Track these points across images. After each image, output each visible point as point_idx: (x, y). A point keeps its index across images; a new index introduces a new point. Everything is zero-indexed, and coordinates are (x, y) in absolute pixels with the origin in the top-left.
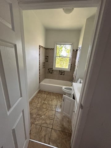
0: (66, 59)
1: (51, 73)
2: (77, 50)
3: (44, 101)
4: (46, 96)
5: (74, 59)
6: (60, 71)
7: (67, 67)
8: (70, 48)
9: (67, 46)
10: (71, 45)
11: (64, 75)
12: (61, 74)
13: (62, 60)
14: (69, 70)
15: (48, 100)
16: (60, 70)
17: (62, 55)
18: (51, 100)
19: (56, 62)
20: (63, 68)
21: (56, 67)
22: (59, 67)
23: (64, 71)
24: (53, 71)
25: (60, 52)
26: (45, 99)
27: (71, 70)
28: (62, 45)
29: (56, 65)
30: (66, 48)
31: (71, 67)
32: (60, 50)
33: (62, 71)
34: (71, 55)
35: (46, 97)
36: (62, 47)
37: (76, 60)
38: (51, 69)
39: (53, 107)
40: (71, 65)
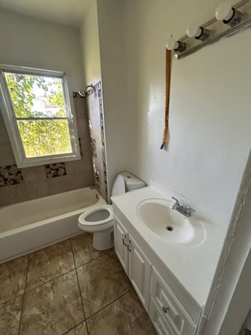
0: (58, 126)
1: (15, 182)
2: (87, 94)
3: (22, 309)
4: (21, 282)
5: (83, 123)
6: (48, 166)
7: (68, 150)
8: (62, 90)
9: (48, 80)
10: (60, 77)
11: (65, 174)
12: (55, 176)
13: (44, 129)
14: (77, 156)
15: (40, 294)
16: (47, 163)
17: (41, 114)
18: (48, 285)
19: (24, 140)
20: (53, 153)
21: (28, 156)
22: (42, 155)
23: (63, 163)
24: (23, 174)
25: (25, 101)
26: (23, 298)
27: (82, 154)
28: (28, 77)
29: (26, 151)
30: (45, 89)
31: (80, 145)
32: (26, 93)
33: (55, 164)
34: (70, 109)
35: (27, 285)
36: (31, 83)
37: (88, 124)
38: (8, 167)
39: (71, 310)
40: (79, 139)
